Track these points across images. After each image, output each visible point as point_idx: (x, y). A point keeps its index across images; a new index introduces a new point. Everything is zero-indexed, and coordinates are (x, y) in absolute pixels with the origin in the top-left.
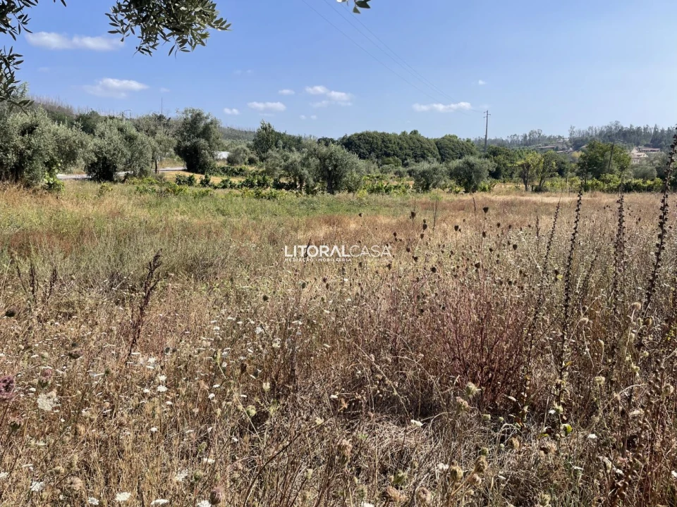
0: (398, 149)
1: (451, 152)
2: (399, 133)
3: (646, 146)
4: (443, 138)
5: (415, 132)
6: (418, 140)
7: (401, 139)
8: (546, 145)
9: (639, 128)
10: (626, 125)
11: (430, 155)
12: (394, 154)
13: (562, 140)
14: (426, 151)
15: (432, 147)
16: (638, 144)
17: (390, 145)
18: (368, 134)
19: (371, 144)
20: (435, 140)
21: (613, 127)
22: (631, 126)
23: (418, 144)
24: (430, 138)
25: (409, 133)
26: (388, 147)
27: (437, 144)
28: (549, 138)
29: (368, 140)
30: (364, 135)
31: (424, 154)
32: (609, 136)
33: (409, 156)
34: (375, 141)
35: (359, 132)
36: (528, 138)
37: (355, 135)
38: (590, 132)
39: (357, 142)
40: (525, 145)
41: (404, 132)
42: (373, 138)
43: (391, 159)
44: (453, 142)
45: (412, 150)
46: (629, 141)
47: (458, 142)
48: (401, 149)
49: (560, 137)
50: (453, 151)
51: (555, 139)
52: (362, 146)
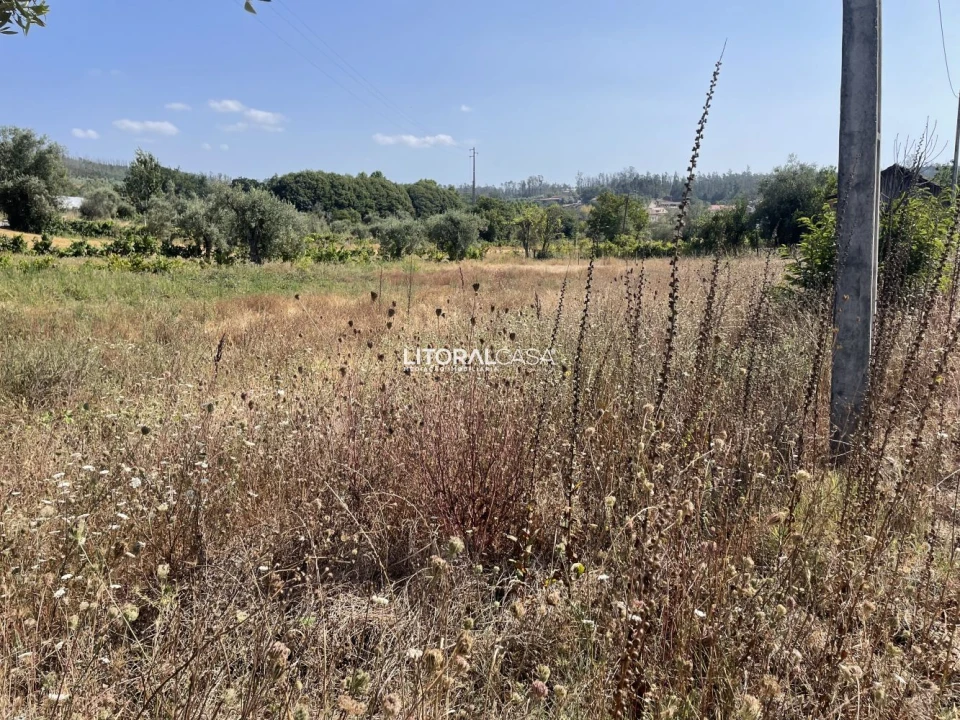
0: (354, 198)
1: (429, 204)
2: (355, 175)
3: (666, 199)
4: (417, 184)
5: (378, 175)
6: (383, 186)
7: (358, 183)
8: (549, 196)
9: (656, 177)
10: (642, 172)
11: (400, 207)
12: (349, 205)
13: (567, 191)
14: (394, 202)
15: (402, 196)
16: (656, 197)
17: (344, 192)
18: (309, 174)
19: (314, 189)
20: (405, 186)
21: (628, 175)
22: (648, 173)
23: (383, 192)
24: (399, 183)
25: (369, 176)
26: (341, 195)
27: (409, 192)
28: (553, 188)
29: (310, 183)
30: (304, 177)
31: (393, 205)
32: (623, 186)
33: (371, 207)
34: (320, 185)
35: (296, 171)
36: (527, 186)
37: (290, 175)
38: (601, 180)
39: (294, 186)
40: (523, 196)
41: (362, 174)
42: (317, 181)
43: (345, 212)
44: (431, 189)
45: (375, 199)
46: (646, 193)
47: (437, 190)
48: (358, 197)
49: (565, 187)
50: (431, 202)
51: (560, 188)
52: (301, 191)
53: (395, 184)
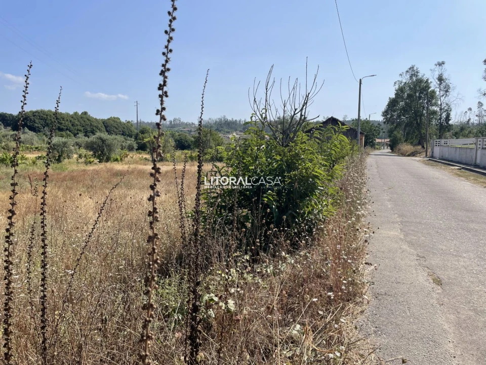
0: (70, 125)
1: (115, 130)
2: (71, 113)
3: (241, 131)
4: (109, 119)
5: (85, 113)
6: (88, 120)
7: (73, 117)
8: (184, 128)
9: (236, 120)
10: (229, 118)
11: (98, 131)
12: (67, 129)
13: (194, 126)
14: (94, 128)
15: (100, 126)
16: (236, 130)
17: (63, 122)
18: (42, 111)
19: (45, 120)
20: (102, 120)
21: (223, 119)
22: (232, 119)
23: (88, 123)
24: (98, 118)
25: (80, 114)
26: (61, 123)
27: (104, 123)
28: (186, 124)
29: (42, 117)
30: (39, 113)
31: (94, 130)
32: (220, 125)
33: (80, 131)
34: (49, 118)
35: (34, 110)
36: (173, 123)
37: (30, 112)
38: (210, 121)
39: (32, 118)
40: (171, 128)
41: (76, 113)
42: (47, 115)
43: (64, 133)
44: (117, 122)
45: (83, 126)
46: (231, 128)
47: (120, 122)
48: (72, 125)
49: (192, 123)
50: (117, 129)
51: (189, 124)
52: (37, 121)
53: (96, 119)
